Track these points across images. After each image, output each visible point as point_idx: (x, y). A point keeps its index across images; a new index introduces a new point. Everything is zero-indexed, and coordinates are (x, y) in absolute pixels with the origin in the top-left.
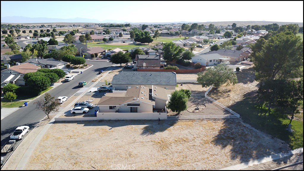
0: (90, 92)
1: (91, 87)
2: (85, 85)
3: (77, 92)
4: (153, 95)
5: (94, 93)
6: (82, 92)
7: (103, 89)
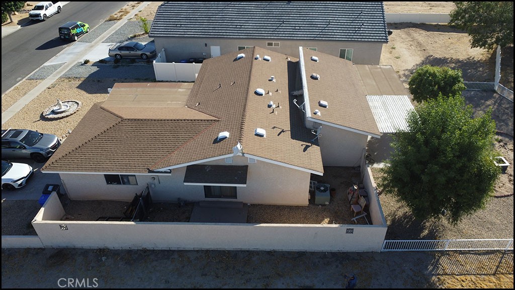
0: (86, 62)
1: (96, 43)
2: (82, 33)
3: (46, 64)
4: (309, 114)
5: (95, 69)
6: (60, 65)
7: (127, 52)
